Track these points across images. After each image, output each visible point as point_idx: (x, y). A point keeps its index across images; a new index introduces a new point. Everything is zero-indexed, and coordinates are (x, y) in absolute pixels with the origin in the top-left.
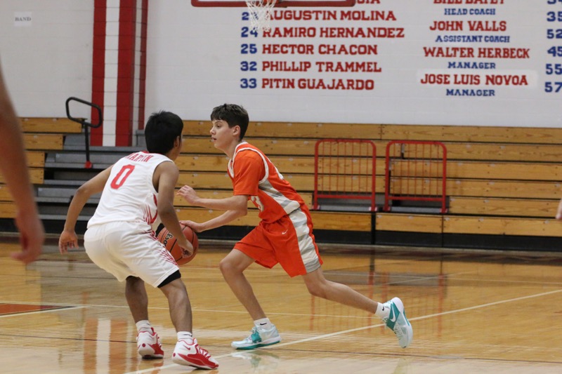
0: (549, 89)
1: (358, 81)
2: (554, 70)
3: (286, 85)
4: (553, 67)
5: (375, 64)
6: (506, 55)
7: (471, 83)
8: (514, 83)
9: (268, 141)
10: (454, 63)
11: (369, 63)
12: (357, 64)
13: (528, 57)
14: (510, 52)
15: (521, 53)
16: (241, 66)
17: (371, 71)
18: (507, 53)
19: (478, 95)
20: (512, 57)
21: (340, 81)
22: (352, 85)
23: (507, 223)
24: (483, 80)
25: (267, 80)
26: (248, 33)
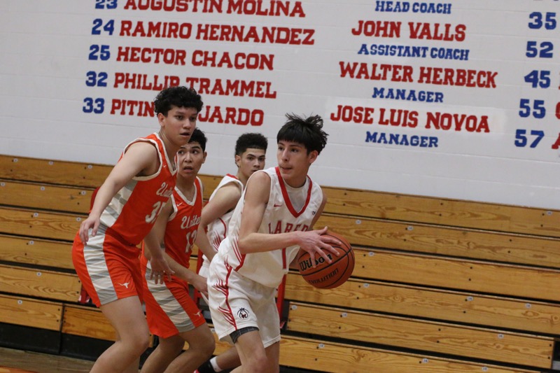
0: (521, 141)
1: (241, 111)
2: (532, 110)
3: (143, 112)
4: (531, 105)
5: (269, 84)
6: (461, 80)
7: (404, 125)
8: (468, 128)
10: (382, 90)
11: (259, 83)
12: (243, 83)
13: (494, 86)
14: (467, 77)
15: (484, 79)
16: (87, 78)
17: (261, 96)
18: (463, 77)
19: (413, 144)
20: (469, 85)
21: (217, 109)
22: (232, 117)
23: (360, 356)
24: (422, 119)
25: (118, 101)
26: (101, 28)
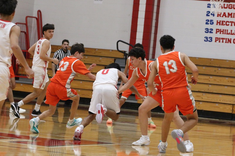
3: (227, 41)
9: (216, 69)
16: (205, 30)
25: (218, 38)
26: (210, 14)
